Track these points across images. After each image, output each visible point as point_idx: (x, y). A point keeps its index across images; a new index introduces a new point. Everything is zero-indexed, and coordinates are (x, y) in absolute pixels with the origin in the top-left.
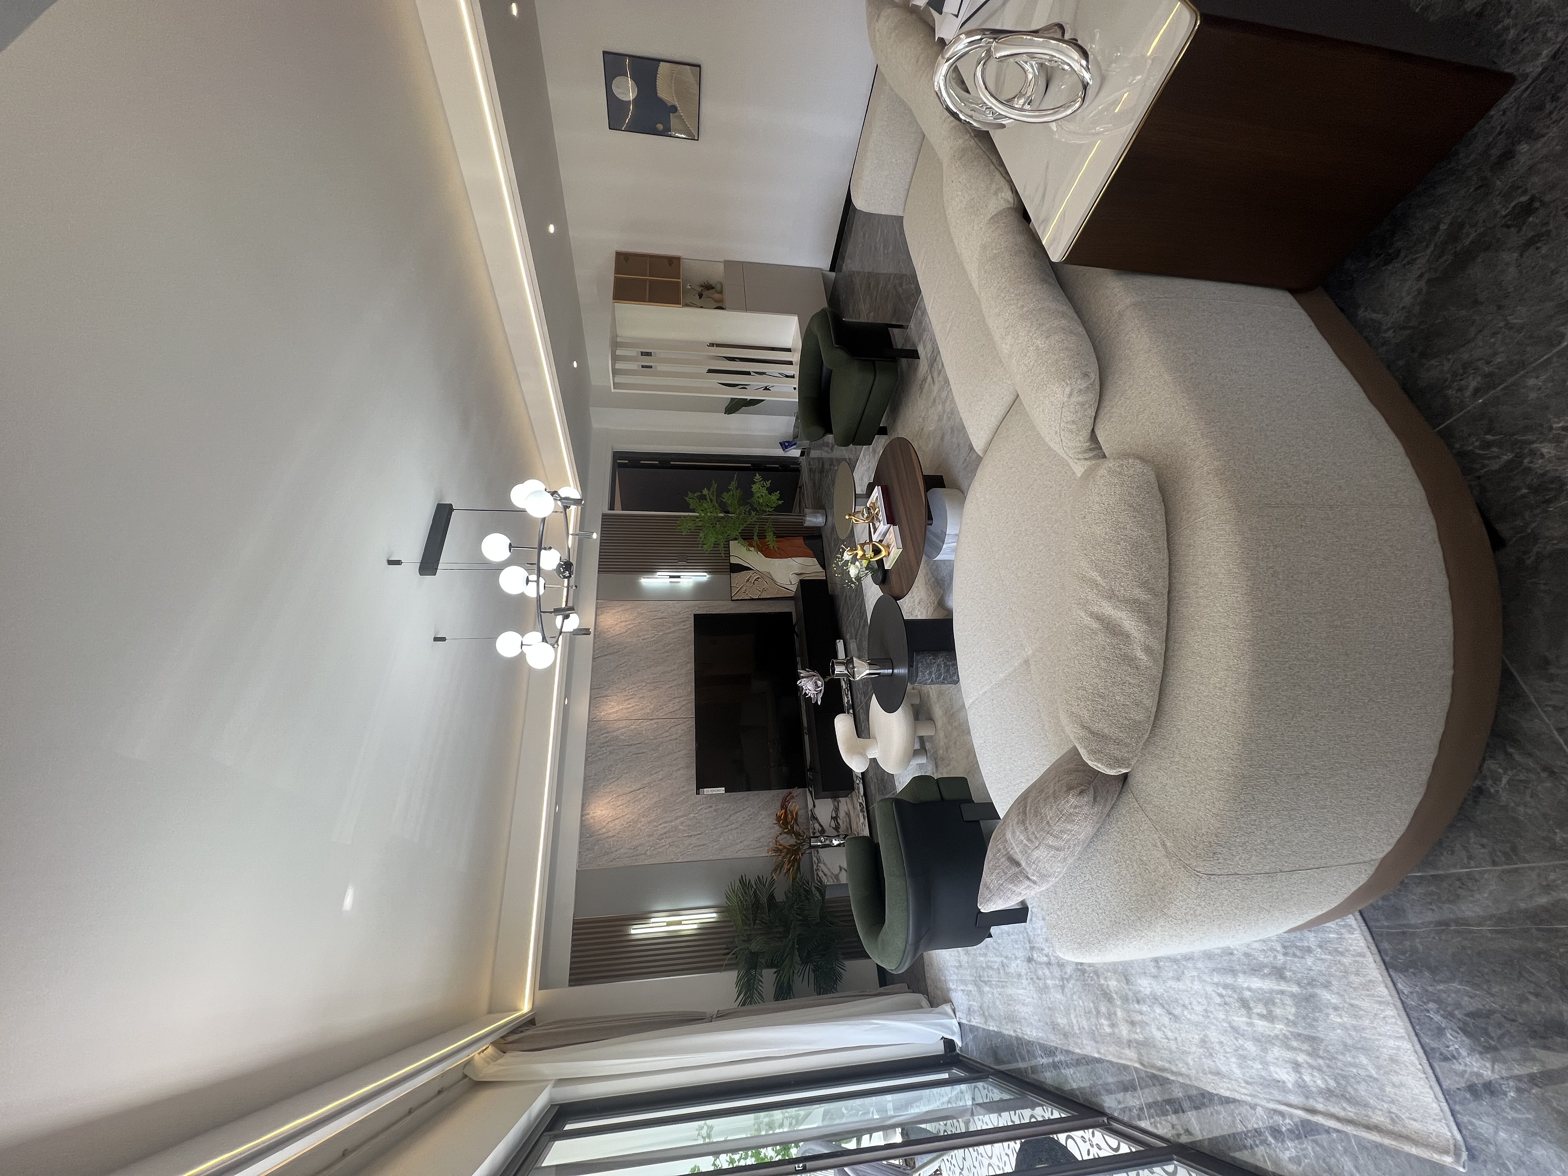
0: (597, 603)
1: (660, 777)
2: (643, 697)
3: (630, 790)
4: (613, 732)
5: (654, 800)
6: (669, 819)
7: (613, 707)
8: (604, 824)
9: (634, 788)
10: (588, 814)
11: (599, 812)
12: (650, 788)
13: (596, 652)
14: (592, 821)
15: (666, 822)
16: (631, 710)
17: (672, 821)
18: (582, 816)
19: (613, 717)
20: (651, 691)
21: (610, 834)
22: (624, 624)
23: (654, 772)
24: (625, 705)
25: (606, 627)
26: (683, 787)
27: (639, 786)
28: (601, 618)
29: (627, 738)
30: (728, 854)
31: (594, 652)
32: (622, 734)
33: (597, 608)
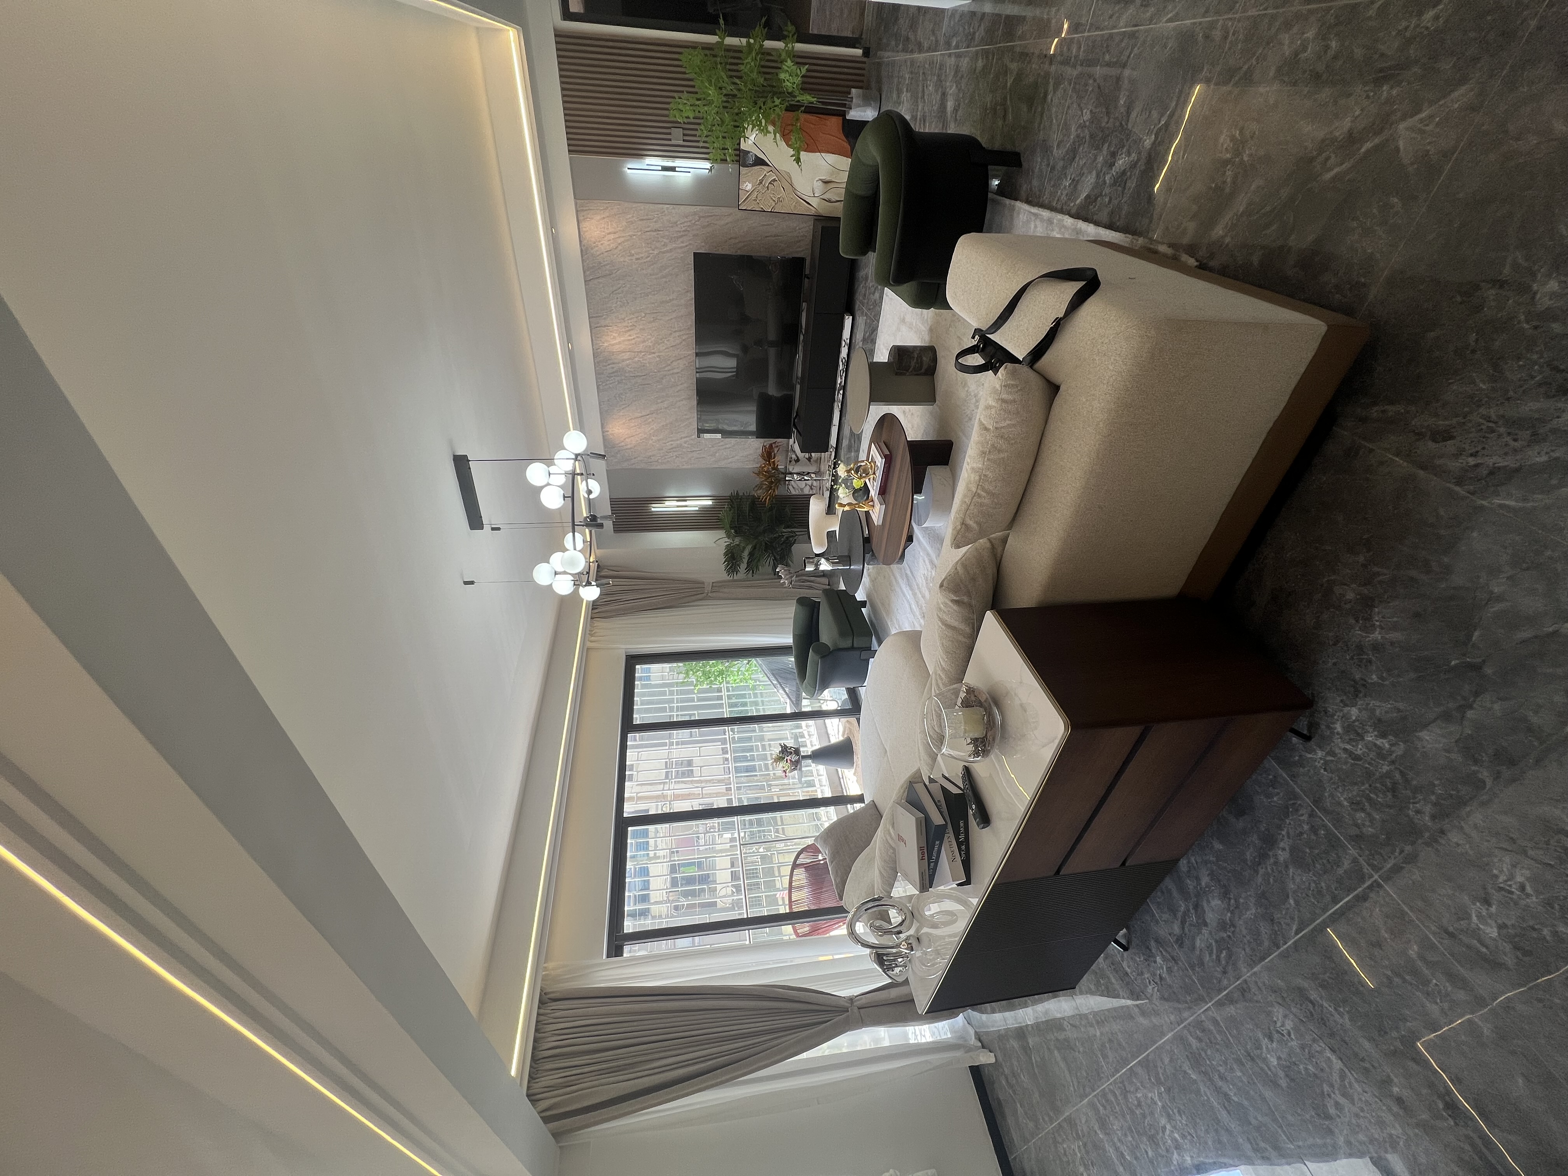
0: (576, 204)
1: (665, 406)
2: (644, 329)
3: (640, 415)
4: (619, 363)
5: (662, 424)
6: (674, 439)
7: (614, 338)
8: (622, 439)
9: (644, 413)
10: (608, 431)
11: (617, 431)
12: (657, 414)
13: (588, 273)
14: (611, 437)
15: (672, 441)
16: (633, 342)
17: (677, 440)
18: (603, 432)
19: (616, 348)
20: (650, 322)
21: (629, 447)
22: (612, 236)
23: (659, 401)
24: (626, 337)
25: (593, 240)
26: (686, 415)
27: (648, 413)
28: (585, 225)
29: (632, 370)
30: (722, 464)
31: (584, 272)
32: (628, 365)
33: (577, 211)
